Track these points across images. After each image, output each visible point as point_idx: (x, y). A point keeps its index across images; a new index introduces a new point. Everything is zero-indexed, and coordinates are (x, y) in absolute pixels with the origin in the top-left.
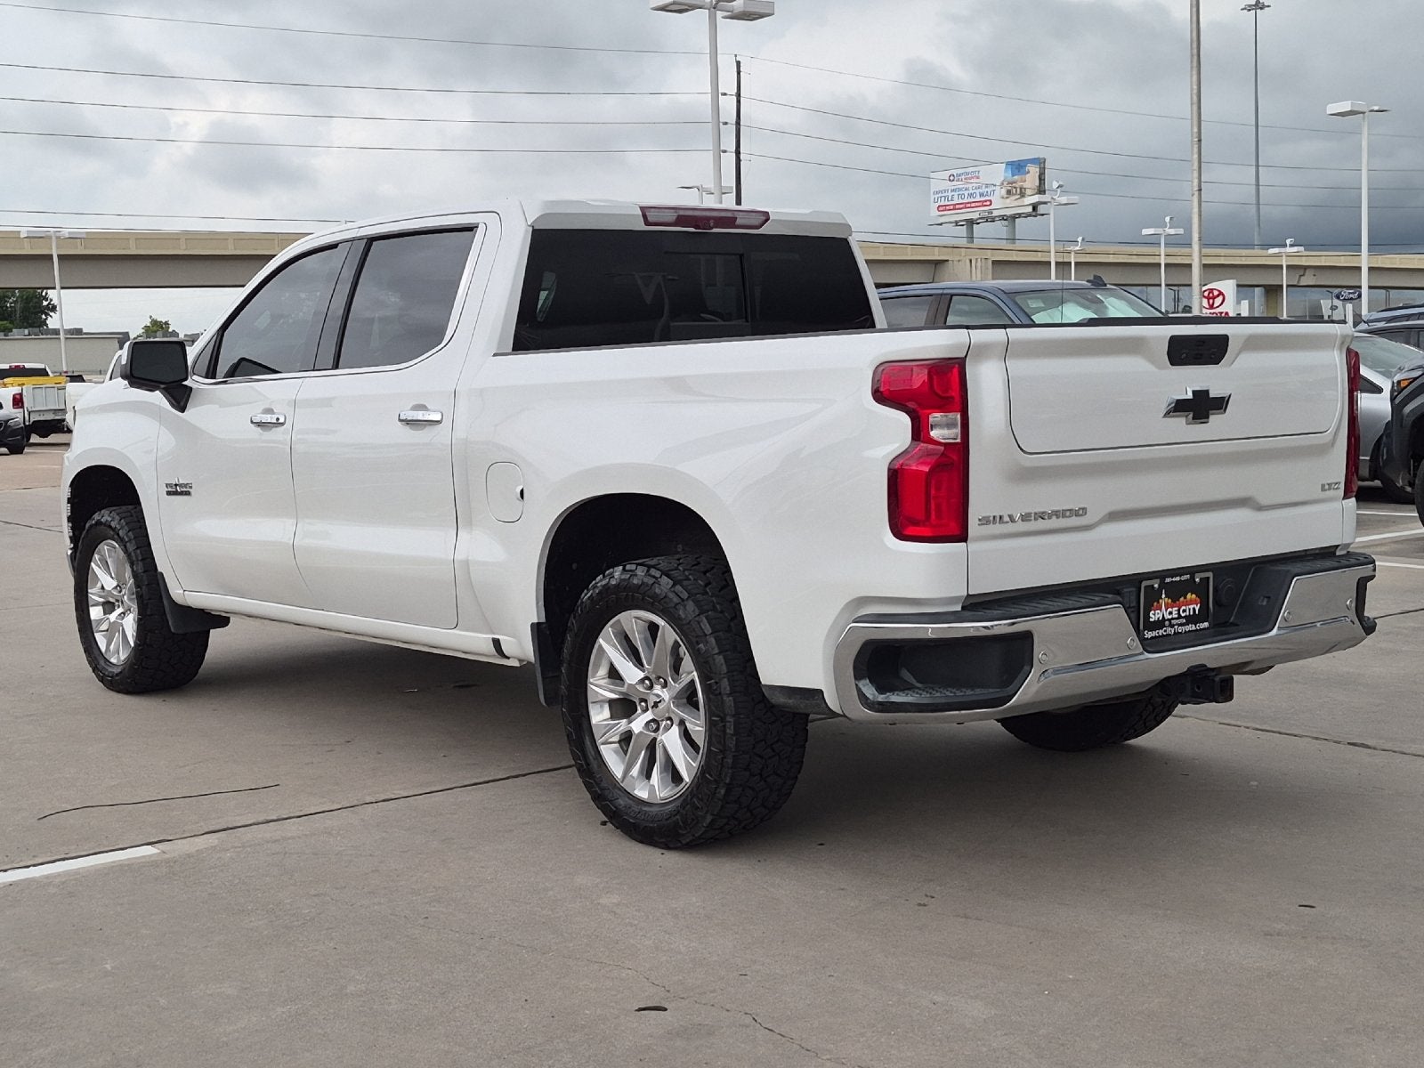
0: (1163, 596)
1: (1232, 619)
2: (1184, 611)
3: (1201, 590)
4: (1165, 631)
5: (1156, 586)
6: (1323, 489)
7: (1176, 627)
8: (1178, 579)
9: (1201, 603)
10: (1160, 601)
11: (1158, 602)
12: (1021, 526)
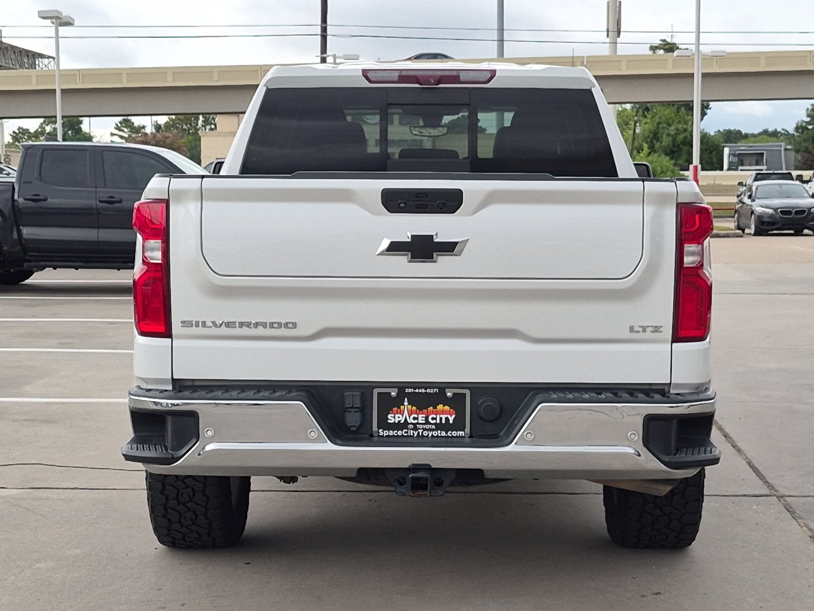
0: (406, 403)
1: (502, 433)
2: (433, 419)
3: (456, 403)
4: (405, 432)
5: (393, 394)
6: (632, 329)
7: (420, 431)
8: (423, 391)
9: (456, 414)
10: (402, 407)
11: (399, 408)
12: (224, 331)
